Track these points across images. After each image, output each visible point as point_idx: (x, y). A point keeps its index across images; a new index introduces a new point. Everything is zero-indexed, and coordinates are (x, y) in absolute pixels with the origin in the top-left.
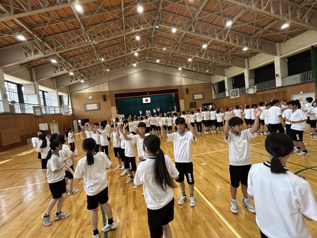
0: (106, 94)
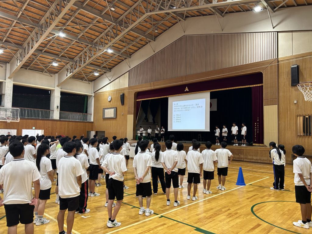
0: (125, 92)
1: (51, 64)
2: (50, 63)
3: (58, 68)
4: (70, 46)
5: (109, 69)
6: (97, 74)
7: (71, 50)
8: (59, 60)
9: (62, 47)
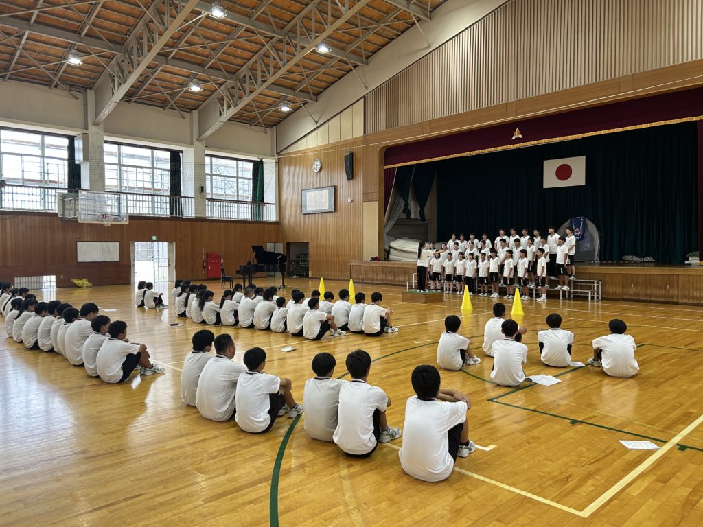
0: (357, 148)
1: (185, 89)
2: (181, 84)
3: (199, 97)
4: (231, 42)
5: (314, 94)
6: (285, 109)
7: (232, 50)
8: (204, 76)
9: (214, 44)
